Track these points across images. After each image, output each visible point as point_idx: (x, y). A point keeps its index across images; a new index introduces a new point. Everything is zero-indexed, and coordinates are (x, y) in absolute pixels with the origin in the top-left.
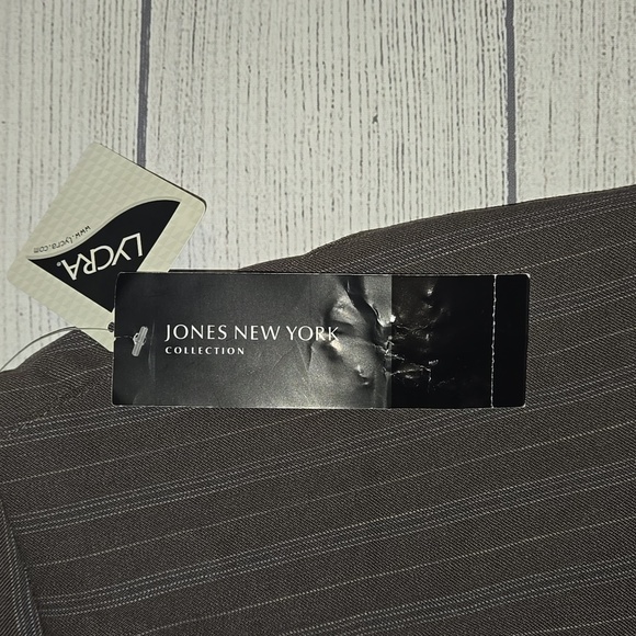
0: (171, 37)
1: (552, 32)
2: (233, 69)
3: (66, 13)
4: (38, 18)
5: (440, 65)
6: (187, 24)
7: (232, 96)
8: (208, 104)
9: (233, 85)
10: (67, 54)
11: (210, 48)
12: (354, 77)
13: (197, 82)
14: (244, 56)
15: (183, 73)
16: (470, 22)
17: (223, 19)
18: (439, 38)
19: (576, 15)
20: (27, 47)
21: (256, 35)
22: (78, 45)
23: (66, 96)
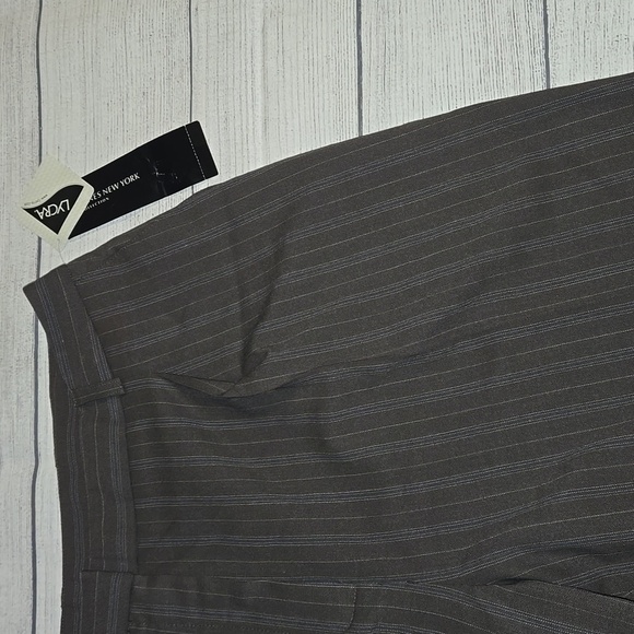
0: (373, 79)
1: (569, 58)
2: (405, 93)
3: (320, 73)
4: (306, 76)
5: (511, 81)
6: (380, 72)
7: (405, 107)
8: (393, 112)
9: (406, 101)
10: (321, 93)
11: (393, 83)
12: (467, 91)
13: (387, 101)
14: (410, 86)
15: (380, 97)
16: (526, 57)
17: (399, 68)
18: (510, 67)
19: (582, 49)
20: (301, 91)
21: (415, 74)
22: (326, 87)
23: (321, 114)
